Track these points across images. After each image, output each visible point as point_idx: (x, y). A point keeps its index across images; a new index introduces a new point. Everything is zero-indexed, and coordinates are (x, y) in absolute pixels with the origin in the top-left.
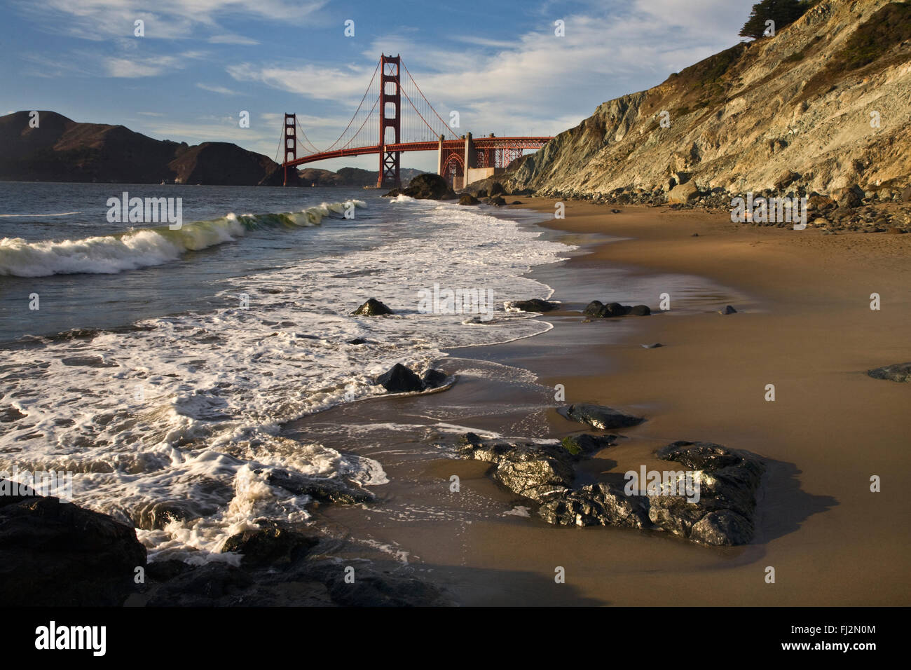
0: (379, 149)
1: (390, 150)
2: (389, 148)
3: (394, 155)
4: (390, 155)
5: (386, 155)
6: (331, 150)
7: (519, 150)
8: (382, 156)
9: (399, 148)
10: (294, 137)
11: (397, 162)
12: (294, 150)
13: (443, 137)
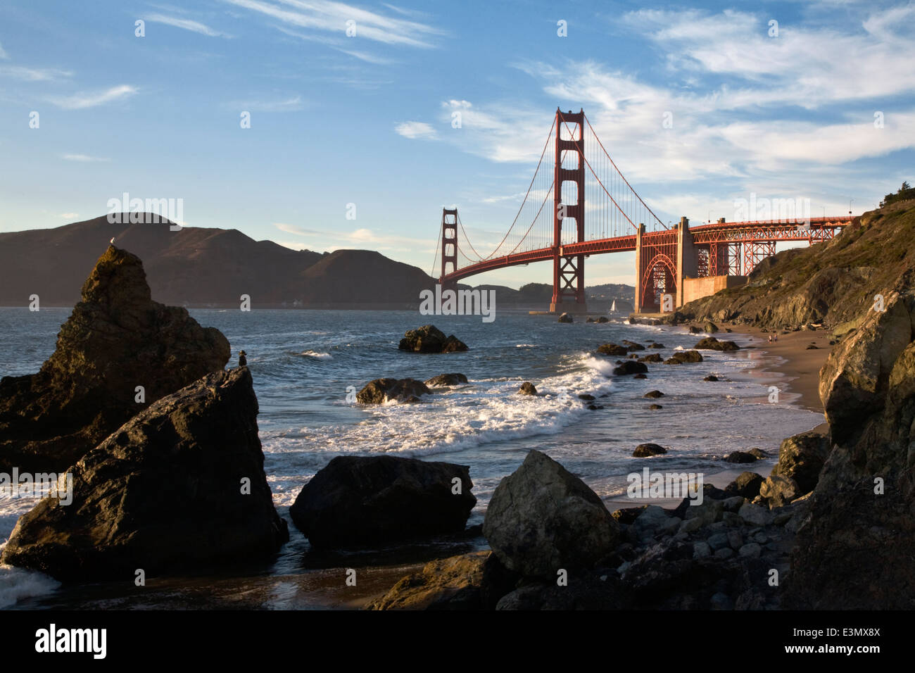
0: (552, 253)
1: (570, 252)
2: (566, 249)
3: (575, 261)
4: (569, 262)
5: (563, 261)
6: (494, 257)
7: (769, 244)
8: (557, 265)
9: (583, 250)
10: (454, 241)
11: (579, 272)
12: (454, 259)
13: (643, 228)
